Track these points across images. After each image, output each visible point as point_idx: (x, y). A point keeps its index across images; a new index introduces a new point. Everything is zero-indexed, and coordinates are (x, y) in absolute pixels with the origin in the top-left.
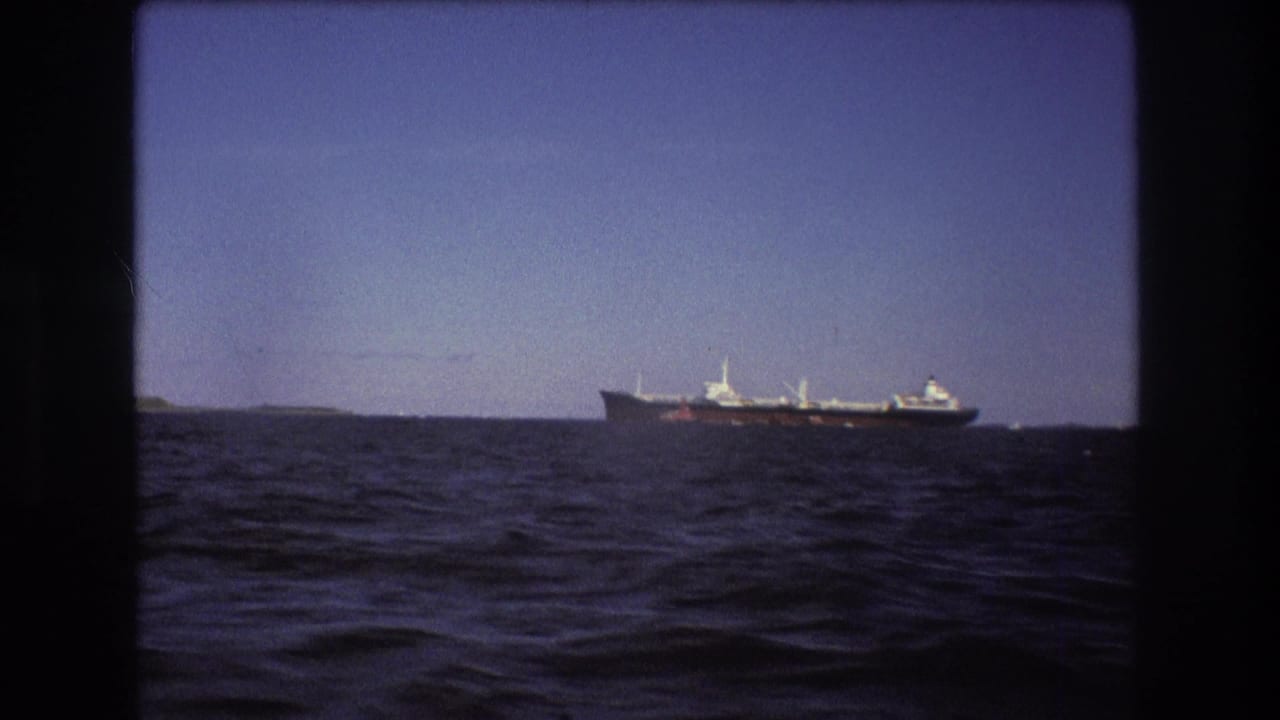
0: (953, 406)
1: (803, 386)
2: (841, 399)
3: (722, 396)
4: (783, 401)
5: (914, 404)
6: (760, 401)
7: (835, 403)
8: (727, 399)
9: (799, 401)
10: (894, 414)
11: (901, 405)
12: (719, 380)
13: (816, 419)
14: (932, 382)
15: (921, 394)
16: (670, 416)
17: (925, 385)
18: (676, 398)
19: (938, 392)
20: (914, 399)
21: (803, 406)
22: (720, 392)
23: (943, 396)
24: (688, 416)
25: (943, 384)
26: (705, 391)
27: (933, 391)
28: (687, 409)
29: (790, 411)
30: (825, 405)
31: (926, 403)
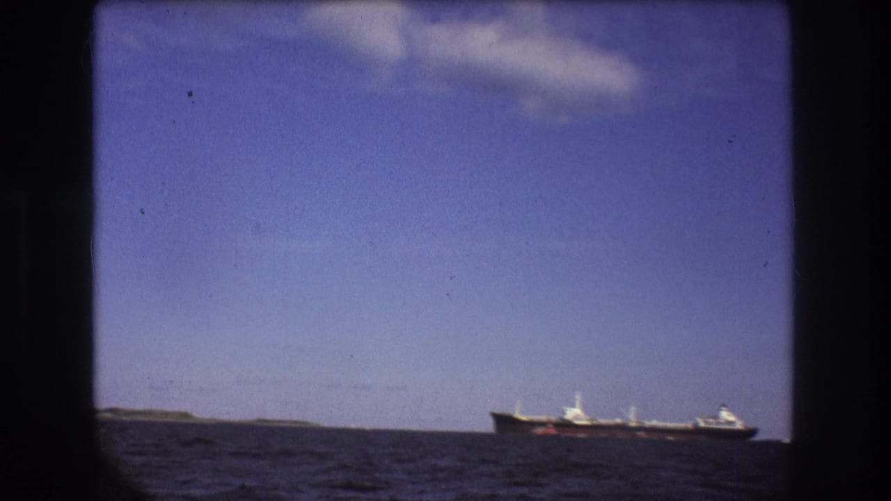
0: (739, 425)
1: (633, 409)
2: (658, 419)
3: (577, 417)
4: (618, 421)
5: (713, 424)
6: (603, 421)
7: (655, 423)
8: (581, 420)
9: (630, 421)
10: (698, 431)
11: (702, 424)
12: (573, 406)
13: (641, 434)
14: (723, 408)
15: (716, 417)
16: (539, 431)
17: (720, 410)
18: (543, 418)
19: (729, 415)
20: (711, 420)
21: (633, 424)
22: (575, 414)
23: (732, 418)
24: (552, 431)
25: (732, 410)
26: (564, 413)
27: (726, 415)
28: (551, 426)
29: (623, 428)
30: (648, 423)
31: (718, 423)
